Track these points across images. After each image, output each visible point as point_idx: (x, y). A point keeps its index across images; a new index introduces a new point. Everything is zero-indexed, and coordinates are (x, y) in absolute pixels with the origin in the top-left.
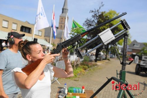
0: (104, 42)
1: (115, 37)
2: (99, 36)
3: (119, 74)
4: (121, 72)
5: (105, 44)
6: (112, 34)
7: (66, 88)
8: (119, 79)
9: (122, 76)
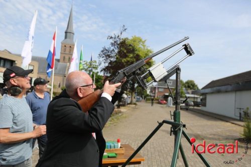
1: (167, 72)
2: (149, 71)
3: (173, 115)
5: (157, 80)
8: (173, 121)
9: (177, 117)
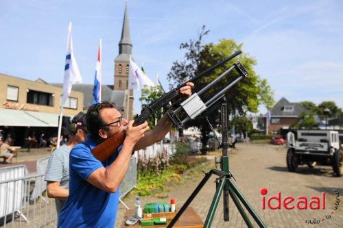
0: (190, 115)
1: (207, 105)
2: (181, 106)
3: (220, 163)
4: (222, 159)
5: (192, 117)
6: (201, 101)
7: (139, 206)
8: (220, 170)
9: (224, 165)
